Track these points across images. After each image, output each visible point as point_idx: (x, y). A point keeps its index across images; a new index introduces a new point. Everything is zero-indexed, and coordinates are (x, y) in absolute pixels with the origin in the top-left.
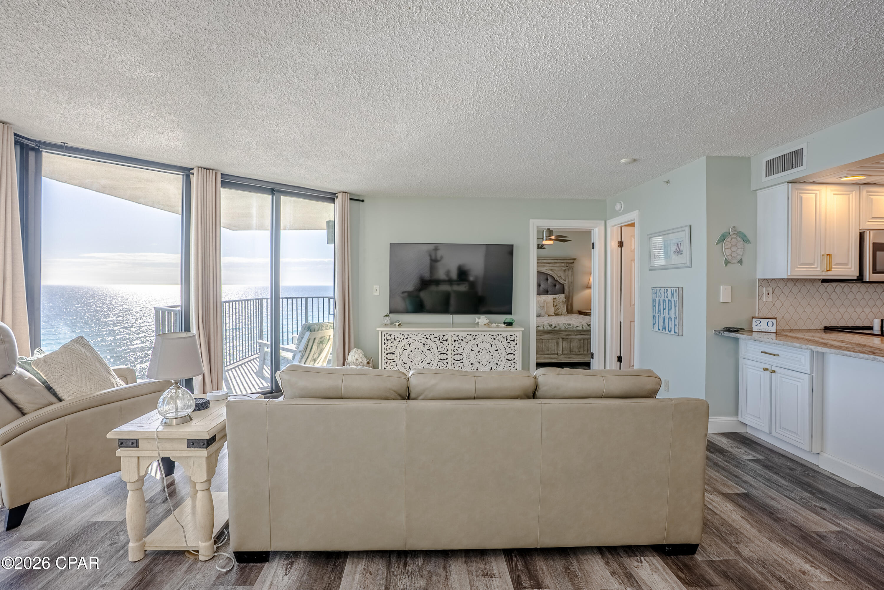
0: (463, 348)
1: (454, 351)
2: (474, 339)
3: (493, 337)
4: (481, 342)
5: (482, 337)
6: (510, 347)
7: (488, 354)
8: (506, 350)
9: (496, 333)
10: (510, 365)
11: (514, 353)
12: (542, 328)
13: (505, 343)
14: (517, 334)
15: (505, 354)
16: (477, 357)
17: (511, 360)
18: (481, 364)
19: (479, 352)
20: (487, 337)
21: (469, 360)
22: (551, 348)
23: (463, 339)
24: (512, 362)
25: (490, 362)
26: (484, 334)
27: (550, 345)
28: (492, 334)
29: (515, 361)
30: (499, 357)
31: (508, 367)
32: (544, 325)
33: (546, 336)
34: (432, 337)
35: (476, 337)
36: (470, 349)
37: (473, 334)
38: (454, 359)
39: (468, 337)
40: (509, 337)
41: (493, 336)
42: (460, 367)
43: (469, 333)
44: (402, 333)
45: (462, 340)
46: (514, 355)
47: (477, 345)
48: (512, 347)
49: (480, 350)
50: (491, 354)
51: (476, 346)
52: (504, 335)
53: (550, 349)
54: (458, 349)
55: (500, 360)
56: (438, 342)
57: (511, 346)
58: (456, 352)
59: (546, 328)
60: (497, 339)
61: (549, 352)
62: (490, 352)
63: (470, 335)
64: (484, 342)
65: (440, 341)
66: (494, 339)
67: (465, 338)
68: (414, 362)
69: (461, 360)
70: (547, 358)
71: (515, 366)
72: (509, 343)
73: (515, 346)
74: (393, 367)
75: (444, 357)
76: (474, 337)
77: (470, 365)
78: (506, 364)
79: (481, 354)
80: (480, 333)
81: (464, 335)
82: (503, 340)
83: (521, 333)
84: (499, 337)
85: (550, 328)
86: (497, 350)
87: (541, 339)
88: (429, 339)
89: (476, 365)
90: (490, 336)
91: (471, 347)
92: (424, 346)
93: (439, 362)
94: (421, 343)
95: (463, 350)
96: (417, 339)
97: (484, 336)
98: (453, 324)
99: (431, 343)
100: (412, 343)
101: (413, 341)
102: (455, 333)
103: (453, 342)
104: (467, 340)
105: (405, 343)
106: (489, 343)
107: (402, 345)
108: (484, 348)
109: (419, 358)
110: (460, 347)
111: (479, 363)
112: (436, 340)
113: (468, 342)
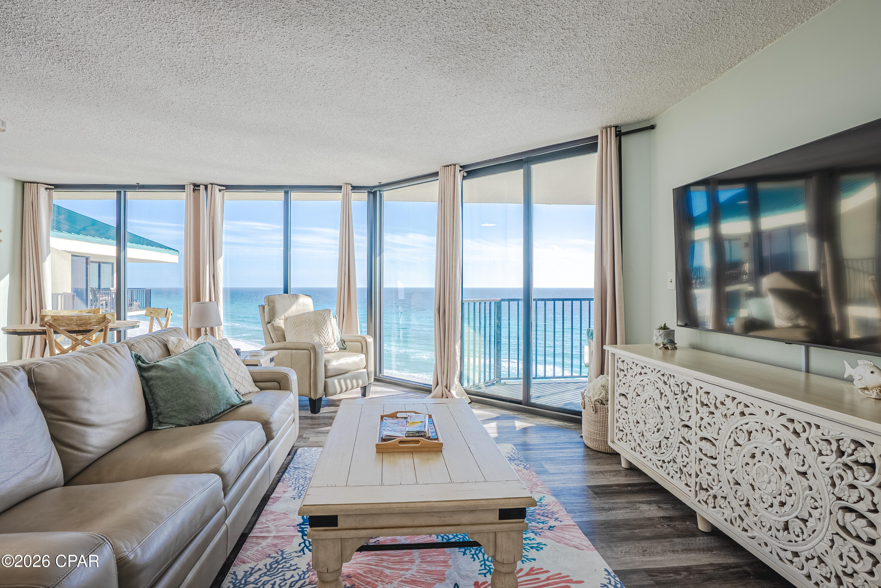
0: (716, 427)
1: (700, 428)
2: (743, 414)
3: (790, 425)
4: (758, 427)
5: (760, 415)
6: (854, 487)
7: (776, 474)
8: (838, 492)
9: (804, 418)
13: (833, 461)
15: (831, 503)
16: (746, 468)
18: (757, 495)
19: (753, 456)
20: (773, 422)
21: (731, 468)
23: (718, 404)
24: (862, 547)
25: (782, 504)
26: (768, 407)
28: (791, 414)
29: (874, 550)
30: (813, 503)
31: (845, 558)
34: (672, 381)
35: (747, 411)
36: (732, 439)
37: (740, 398)
38: (701, 450)
39: (728, 401)
40: (847, 447)
41: (792, 421)
42: (711, 477)
43: (732, 394)
44: (636, 362)
45: (717, 408)
46: (873, 525)
47: (750, 433)
49: (755, 451)
50: (786, 479)
51: (746, 434)
52: (829, 431)
54: (707, 426)
55: (816, 513)
56: (680, 397)
57: (856, 483)
58: (705, 434)
60: (804, 436)
62: (782, 469)
63: (734, 399)
64: (766, 432)
65: (683, 396)
66: (795, 432)
67: (722, 404)
68: (647, 425)
69: (712, 457)
72: (847, 465)
73: (876, 490)
74: (625, 421)
75: (686, 433)
76: (741, 408)
77: (732, 484)
78: (837, 538)
79: (758, 464)
80: (757, 402)
81: (720, 394)
82: (824, 446)
84: (813, 434)
86: (804, 474)
88: (668, 386)
89: (745, 490)
90: (783, 420)
91: (734, 434)
92: (661, 398)
93: (681, 443)
94: (658, 391)
95: (718, 434)
96: (652, 379)
97: (767, 413)
98: (808, 371)
99: (670, 396)
100: (646, 385)
101: (648, 382)
102: (702, 384)
103: (699, 406)
104: (726, 411)
105: (638, 382)
106: (779, 440)
107: (635, 385)
108: (766, 451)
109: (654, 420)
110: (712, 424)
111: (754, 489)
112: (677, 390)
113: (728, 416)
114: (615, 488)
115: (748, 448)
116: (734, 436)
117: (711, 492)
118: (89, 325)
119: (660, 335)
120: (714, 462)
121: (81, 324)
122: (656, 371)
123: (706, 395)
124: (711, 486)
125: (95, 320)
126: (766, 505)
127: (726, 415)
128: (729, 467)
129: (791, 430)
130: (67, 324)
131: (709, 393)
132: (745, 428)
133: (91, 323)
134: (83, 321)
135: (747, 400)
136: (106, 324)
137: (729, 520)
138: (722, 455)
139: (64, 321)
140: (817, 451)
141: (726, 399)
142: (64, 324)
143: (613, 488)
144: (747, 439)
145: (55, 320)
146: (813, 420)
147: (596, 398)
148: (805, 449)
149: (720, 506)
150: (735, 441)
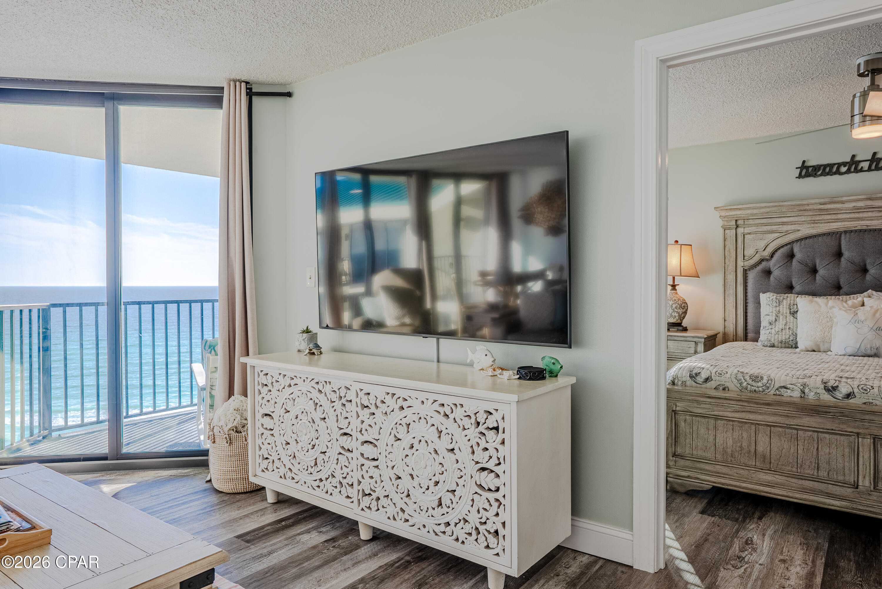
0: (377, 427)
1: (361, 431)
2: (402, 408)
3: (441, 410)
4: (415, 418)
5: (417, 406)
6: (486, 449)
7: (431, 457)
8: (476, 458)
9: (451, 401)
10: (487, 506)
11: (496, 469)
12: (797, 394)
13: (473, 432)
14: (504, 409)
15: (471, 469)
16: (407, 460)
17: (490, 490)
18: (415, 483)
19: (412, 447)
20: (428, 410)
21: (393, 464)
22: (829, 463)
23: (379, 404)
24: (492, 496)
25: (437, 483)
26: (422, 396)
27: (824, 451)
28: (442, 399)
29: (499, 495)
30: (459, 474)
31: (481, 511)
32: (804, 385)
33: (807, 421)
34: (328, 389)
35: (405, 404)
36: (392, 435)
37: (399, 393)
38: (362, 455)
39: (388, 399)
40: (481, 418)
41: (443, 405)
42: (374, 480)
43: (391, 390)
44: (283, 373)
45: (377, 407)
46: (498, 476)
47: (408, 425)
48: (492, 452)
49: (413, 441)
50: (439, 459)
51: (405, 427)
52: (471, 407)
53: (823, 465)
54: (369, 428)
55: (461, 483)
56: (338, 404)
57: (487, 446)
58: (366, 438)
59: (811, 396)
60: (451, 416)
61: (823, 474)
62: (436, 452)
63: (394, 394)
64: (423, 421)
65: (340, 402)
66: (446, 415)
67: (383, 402)
68: (300, 444)
69: (374, 459)
70: (813, 492)
71: (501, 511)
72: (481, 433)
73: (500, 447)
74: (270, 446)
75: (345, 442)
76: (400, 402)
77: (393, 479)
78: (476, 497)
79: (416, 453)
80: (414, 394)
81: (379, 392)
82: (467, 422)
83: (514, 406)
84: (459, 413)
85: (826, 397)
86: (452, 450)
87: (789, 427)
88: (323, 394)
89: (406, 483)
90: (436, 406)
91: (394, 429)
92: (316, 409)
93: (340, 453)
94: (311, 402)
95: (380, 434)
96: (304, 390)
97: (423, 402)
98: (438, 361)
99: (326, 405)
100: (297, 398)
101: (299, 394)
102: (362, 386)
103: (359, 409)
104: (386, 409)
105: (287, 396)
106: (433, 425)
107: (283, 400)
108: (422, 439)
109: (308, 436)
110: (373, 425)
111: (413, 478)
112: (334, 397)
113: (388, 413)
114: (268, 528)
115: (407, 440)
116: (394, 432)
117: (374, 495)
119: (304, 340)
120: (375, 463)
122: (309, 380)
123: (366, 396)
124: (373, 489)
126: (424, 490)
127: (386, 413)
128: (390, 464)
129: (442, 413)
131: (369, 394)
132: (404, 421)
135: (404, 394)
137: (391, 518)
138: (384, 454)
140: (462, 427)
141: (386, 396)
143: (266, 529)
144: (406, 431)
146: (458, 401)
147: (230, 426)
148: (453, 428)
149: (383, 507)
150: (395, 436)
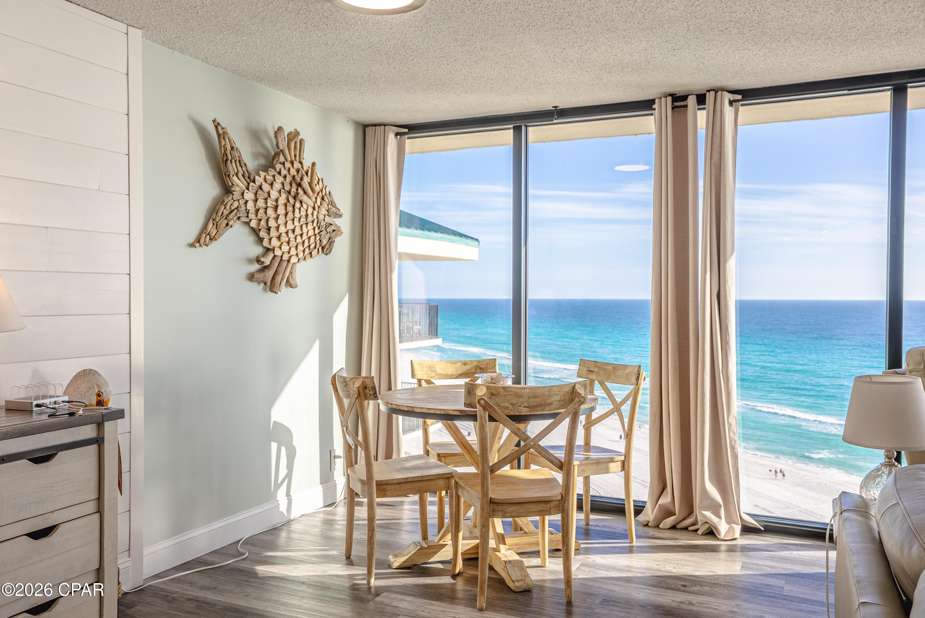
118: (548, 408)
121: (536, 406)
125: (557, 398)
130: (512, 404)
133: (551, 404)
134: (539, 400)
136: (576, 406)
139: (508, 397)
142: (507, 405)
145: (492, 394)
